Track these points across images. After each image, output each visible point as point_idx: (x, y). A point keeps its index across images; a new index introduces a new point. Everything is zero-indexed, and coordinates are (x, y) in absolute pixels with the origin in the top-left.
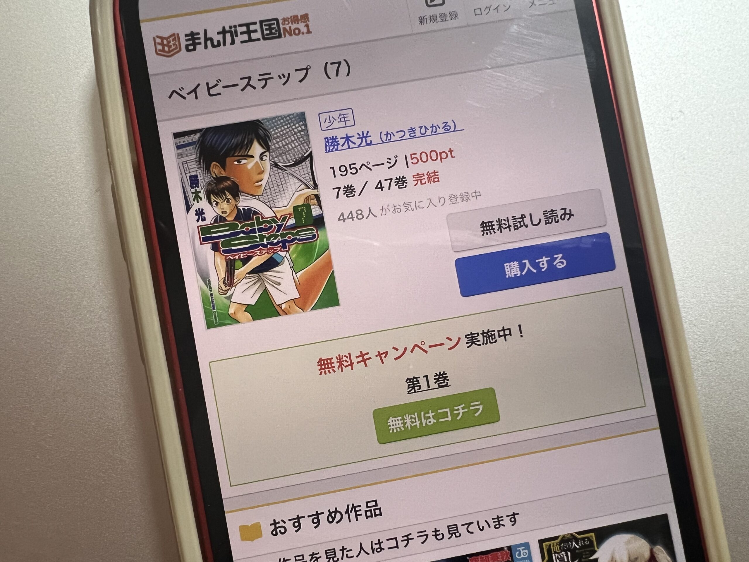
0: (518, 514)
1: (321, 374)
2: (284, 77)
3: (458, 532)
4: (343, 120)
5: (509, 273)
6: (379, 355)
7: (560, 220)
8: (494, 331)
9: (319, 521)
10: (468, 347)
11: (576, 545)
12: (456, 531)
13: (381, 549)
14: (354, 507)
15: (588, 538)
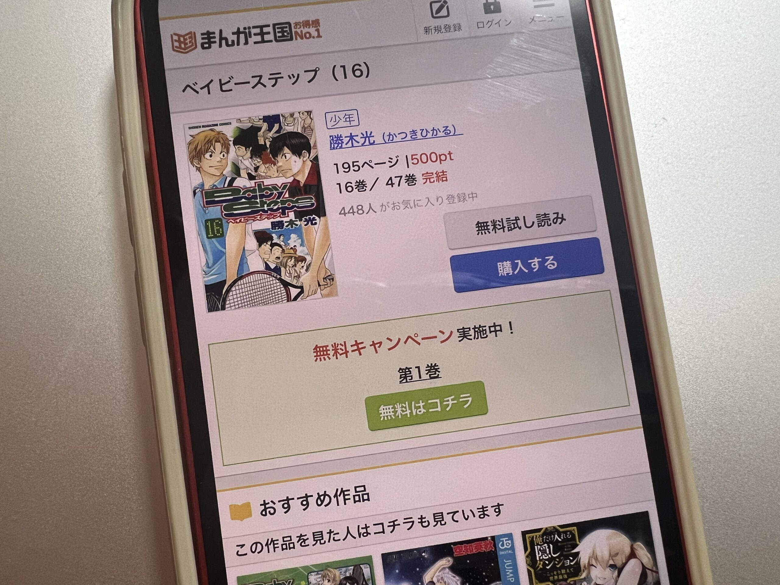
0: (503, 505)
1: (316, 360)
2: (294, 77)
3: (443, 520)
4: (348, 120)
5: (502, 271)
6: (374, 344)
7: (552, 224)
8: (485, 326)
9: (308, 504)
10: (460, 341)
11: (558, 538)
12: (441, 519)
13: (368, 534)
14: (342, 491)
15: (570, 531)
